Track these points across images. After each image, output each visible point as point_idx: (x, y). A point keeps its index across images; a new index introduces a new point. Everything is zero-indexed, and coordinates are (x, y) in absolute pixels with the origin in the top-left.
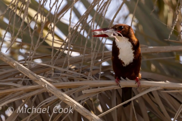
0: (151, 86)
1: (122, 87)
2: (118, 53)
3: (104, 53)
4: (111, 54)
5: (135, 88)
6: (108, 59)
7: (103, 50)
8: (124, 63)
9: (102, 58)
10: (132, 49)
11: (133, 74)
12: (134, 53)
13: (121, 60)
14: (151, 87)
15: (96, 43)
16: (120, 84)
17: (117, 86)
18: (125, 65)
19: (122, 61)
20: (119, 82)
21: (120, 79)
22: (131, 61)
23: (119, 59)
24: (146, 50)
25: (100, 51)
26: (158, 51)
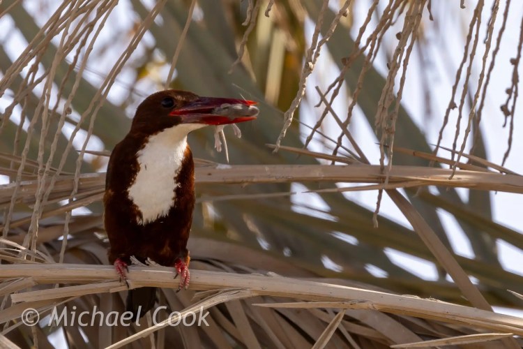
0: (222, 287)
1: (132, 287)
2: (131, 181)
3: (80, 180)
4: (104, 182)
5: (170, 290)
6: (92, 200)
7: (78, 170)
8: (140, 214)
9: (73, 194)
10: (175, 178)
11: (166, 250)
12: (177, 190)
14: (222, 290)
15: (53, 146)
16: (127, 275)
17: (118, 284)
18: (144, 221)
19: (136, 206)
20: (126, 270)
21: (129, 263)
22: (163, 212)
23: (129, 198)
24: (210, 174)
25: (63, 172)
26: (245, 180)
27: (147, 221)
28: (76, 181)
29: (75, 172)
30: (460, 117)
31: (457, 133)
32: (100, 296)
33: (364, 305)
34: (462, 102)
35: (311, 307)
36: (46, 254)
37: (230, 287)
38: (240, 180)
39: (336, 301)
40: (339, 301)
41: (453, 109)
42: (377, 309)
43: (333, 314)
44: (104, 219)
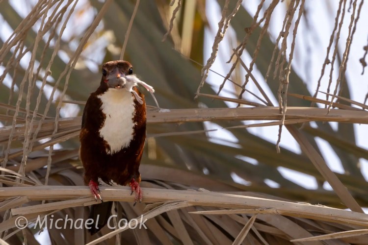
0: (166, 200)
2: (101, 125)
3: (59, 122)
5: (127, 204)
8: (109, 147)
9: (54, 133)
10: (133, 119)
11: (126, 172)
12: (135, 128)
13: (105, 139)
14: (166, 203)
17: (89, 199)
18: (112, 151)
19: (105, 142)
21: (98, 184)
22: (125, 144)
23: (101, 136)
24: (154, 116)
25: (47, 117)
26: (180, 120)
27: (114, 152)
28: (57, 123)
29: (55, 117)
30: (332, 69)
31: (330, 81)
32: (75, 209)
33: (270, 211)
34: (334, 58)
35: (231, 213)
36: (35, 179)
37: (171, 200)
38: (177, 120)
39: (250, 208)
40: (252, 208)
41: (328, 64)
42: (280, 213)
43: (247, 218)
44: (79, 152)
